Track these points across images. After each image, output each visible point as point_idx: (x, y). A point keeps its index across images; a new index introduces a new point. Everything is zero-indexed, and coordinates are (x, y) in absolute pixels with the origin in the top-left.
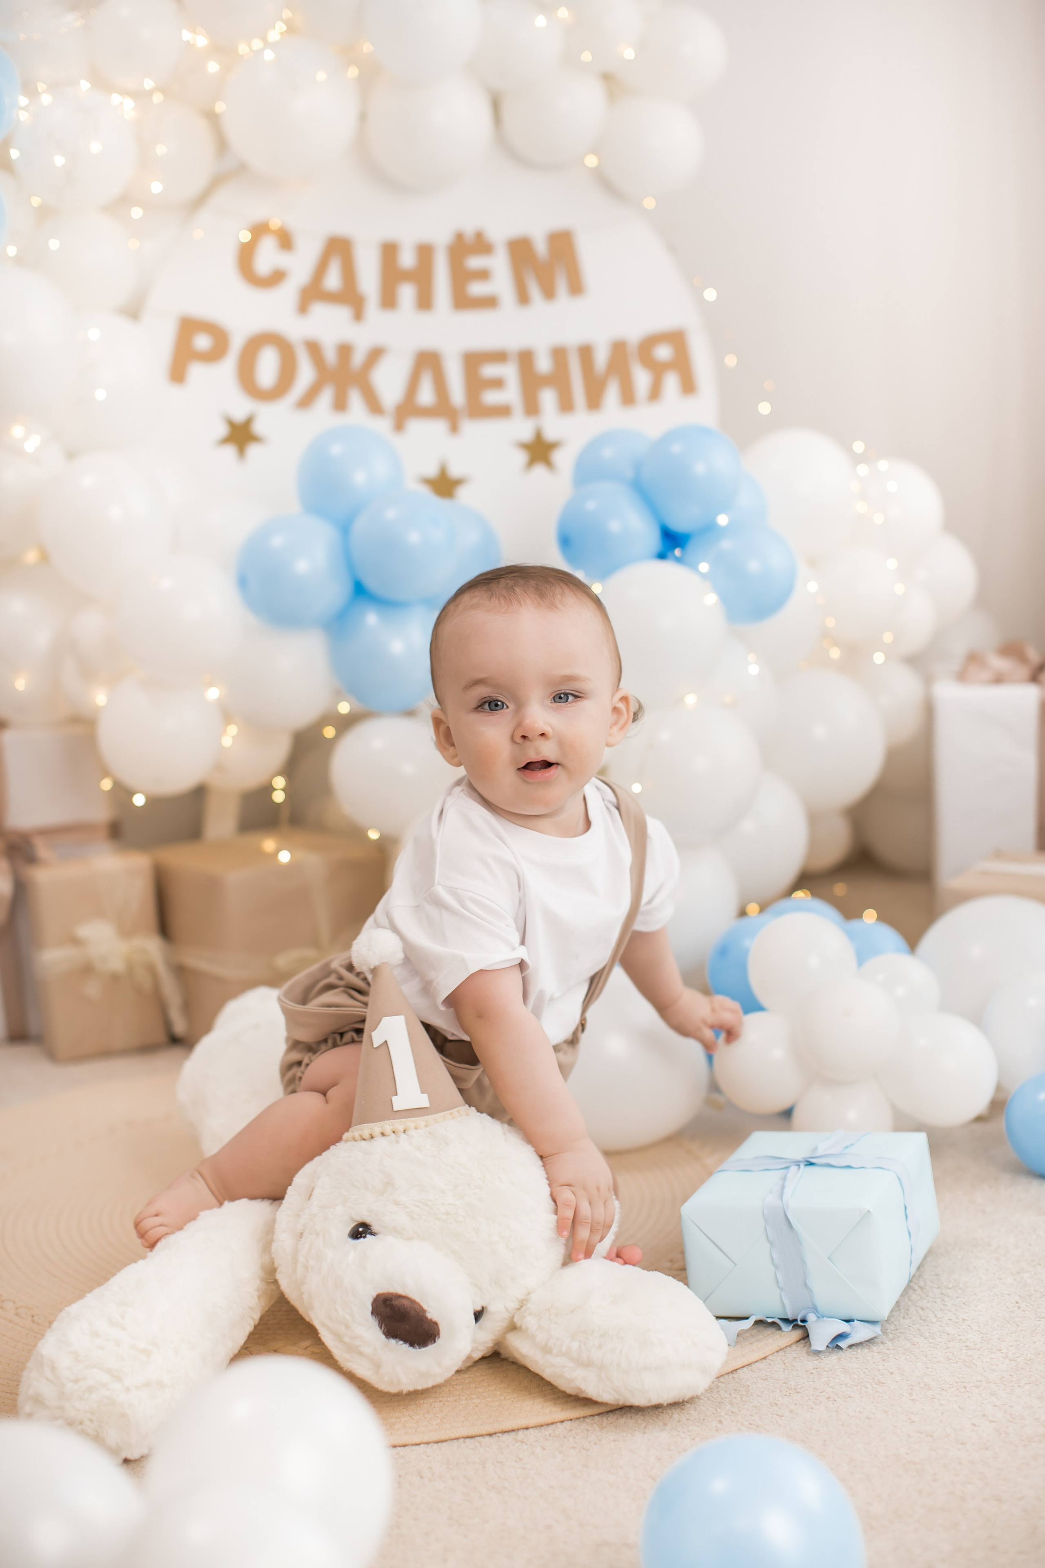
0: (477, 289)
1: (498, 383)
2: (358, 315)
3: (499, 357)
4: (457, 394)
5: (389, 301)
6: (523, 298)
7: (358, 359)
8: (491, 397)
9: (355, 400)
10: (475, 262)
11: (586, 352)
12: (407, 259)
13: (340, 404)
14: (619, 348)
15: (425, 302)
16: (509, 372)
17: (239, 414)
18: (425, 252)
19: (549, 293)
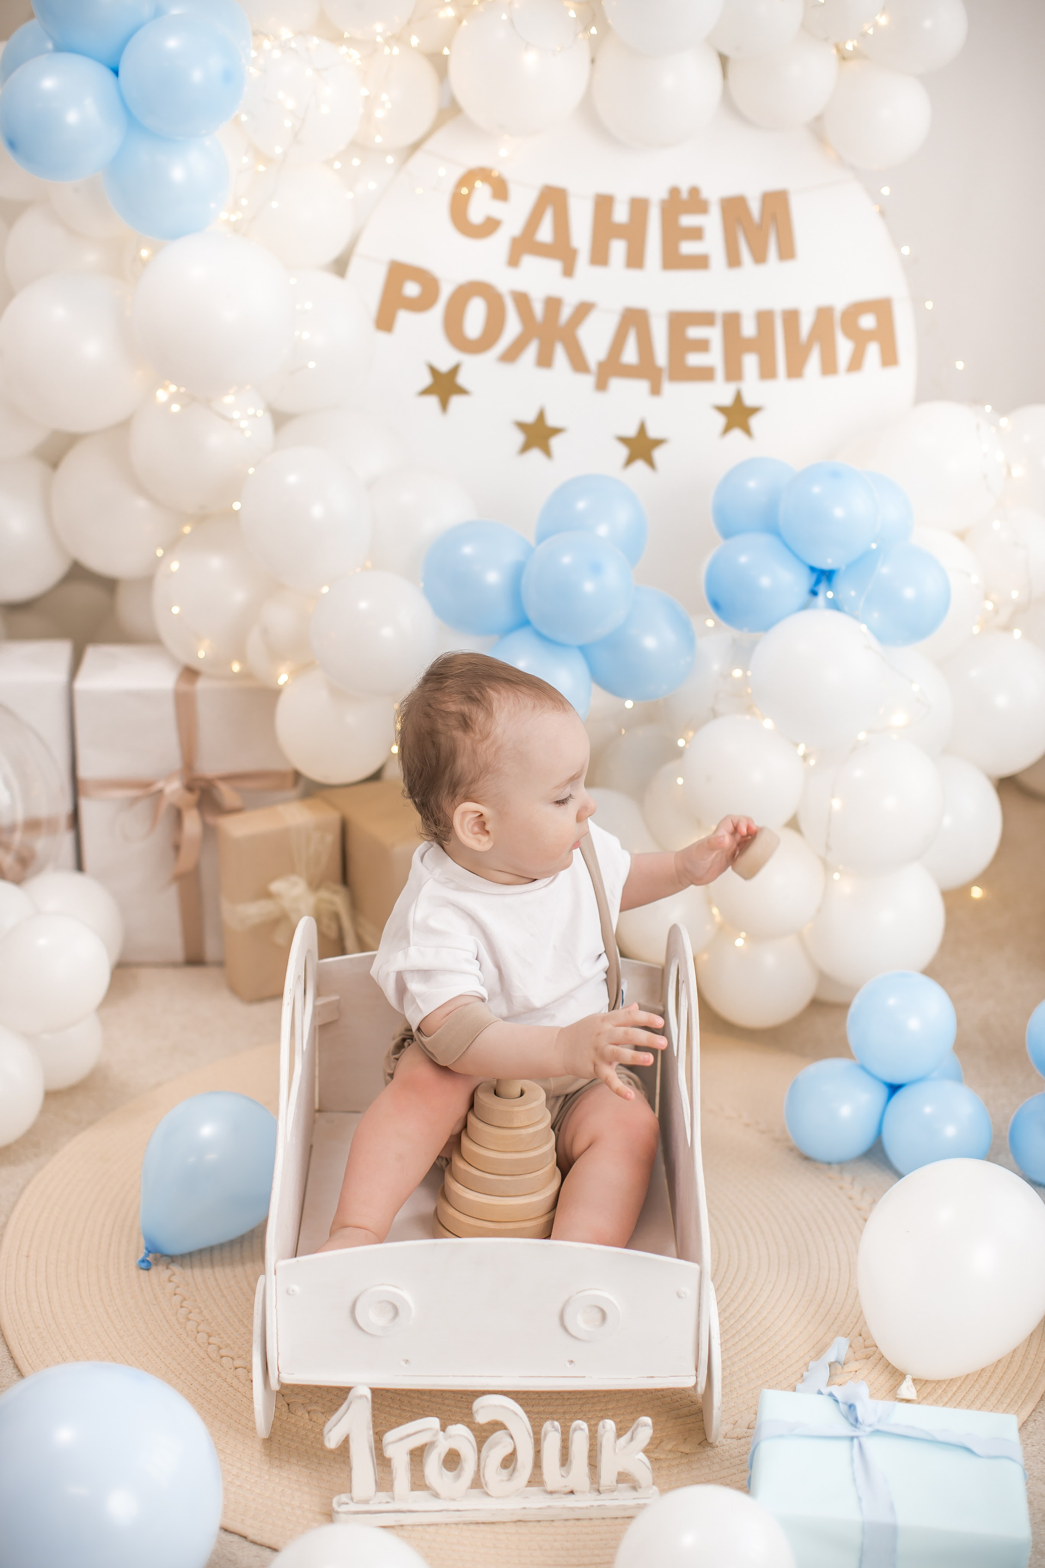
0: (688, 248)
1: (703, 346)
2: (568, 271)
3: (706, 319)
4: (661, 357)
5: (600, 257)
6: (734, 260)
7: (566, 313)
8: (694, 359)
9: (560, 355)
10: (687, 221)
11: (792, 317)
12: (621, 214)
13: (545, 360)
14: (824, 314)
15: (635, 260)
16: (714, 334)
17: (444, 367)
18: (639, 206)
19: (760, 257)
